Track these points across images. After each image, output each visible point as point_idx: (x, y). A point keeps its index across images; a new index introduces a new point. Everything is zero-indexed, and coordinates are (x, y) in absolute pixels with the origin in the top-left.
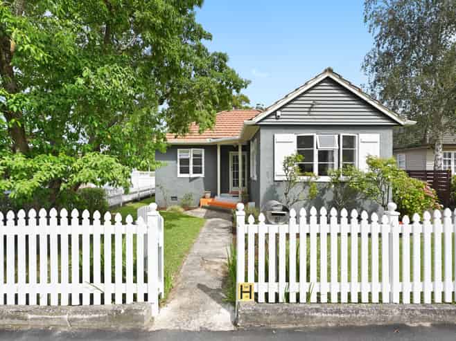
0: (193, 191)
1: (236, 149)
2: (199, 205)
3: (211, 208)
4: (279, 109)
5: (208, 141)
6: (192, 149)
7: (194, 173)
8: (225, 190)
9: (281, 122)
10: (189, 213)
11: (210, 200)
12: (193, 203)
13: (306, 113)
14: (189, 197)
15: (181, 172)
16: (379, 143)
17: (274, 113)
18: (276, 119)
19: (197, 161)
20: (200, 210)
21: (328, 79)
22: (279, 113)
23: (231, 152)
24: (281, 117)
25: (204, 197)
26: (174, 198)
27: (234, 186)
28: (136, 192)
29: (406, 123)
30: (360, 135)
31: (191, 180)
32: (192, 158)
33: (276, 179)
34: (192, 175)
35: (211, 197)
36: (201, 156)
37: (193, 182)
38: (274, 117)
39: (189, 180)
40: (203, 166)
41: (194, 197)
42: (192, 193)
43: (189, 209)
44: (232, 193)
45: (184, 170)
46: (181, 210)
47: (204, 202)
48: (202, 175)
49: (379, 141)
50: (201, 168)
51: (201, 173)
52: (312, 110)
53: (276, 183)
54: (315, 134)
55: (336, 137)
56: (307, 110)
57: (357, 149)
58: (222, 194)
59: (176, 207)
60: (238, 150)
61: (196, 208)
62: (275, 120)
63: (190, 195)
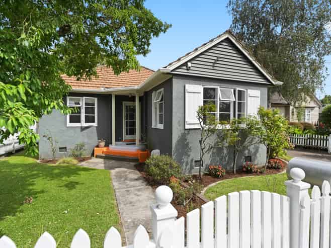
0: (86, 141)
1: (133, 99)
2: (93, 154)
3: (108, 157)
4: (190, 61)
5: (102, 90)
6: (84, 97)
7: (86, 122)
8: (119, 138)
9: (191, 73)
10: (84, 164)
11: (105, 149)
12: (86, 153)
13: (211, 68)
14: (81, 147)
15: (71, 122)
16: (259, 98)
17: (185, 64)
18: (188, 70)
19: (90, 110)
20: (94, 160)
21: (228, 40)
22: (189, 64)
23: (124, 102)
24: (192, 68)
25: (98, 146)
26: (63, 149)
27: (127, 134)
28: (10, 144)
29: (276, 83)
30: (249, 91)
31: (83, 129)
32: (84, 106)
33: (187, 127)
34: (84, 124)
35: (105, 146)
36: (94, 105)
37: (85, 131)
38: (185, 67)
39: (80, 129)
40: (96, 115)
41: (86, 147)
42: (83, 143)
43: (83, 160)
44: (126, 141)
45: (75, 119)
46: (75, 162)
47: (98, 152)
48: (95, 124)
49: (259, 96)
50: (94, 117)
51: (94, 122)
52: (216, 65)
53: (186, 132)
54: (218, 87)
55: (232, 90)
56: (212, 64)
57: (246, 102)
58: (117, 143)
59: (69, 159)
60: (134, 101)
61: (90, 158)
62: (186, 71)
63: (83, 146)
